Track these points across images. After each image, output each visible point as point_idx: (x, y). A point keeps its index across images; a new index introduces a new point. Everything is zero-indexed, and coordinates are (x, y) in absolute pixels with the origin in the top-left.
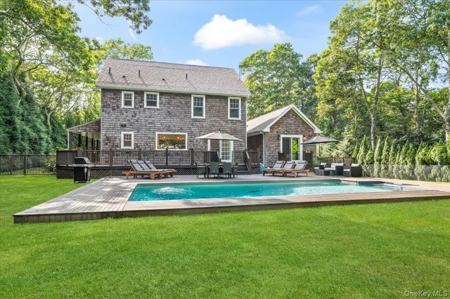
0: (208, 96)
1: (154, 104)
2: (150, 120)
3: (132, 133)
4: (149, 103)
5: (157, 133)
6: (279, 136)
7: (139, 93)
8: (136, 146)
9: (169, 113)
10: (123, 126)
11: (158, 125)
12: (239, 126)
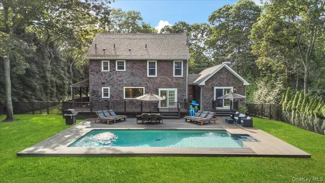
0: (159, 61)
1: (123, 68)
2: (120, 79)
3: (109, 88)
4: (119, 68)
5: (124, 88)
6: (213, 88)
7: (113, 61)
8: (112, 96)
9: (133, 74)
10: (103, 83)
11: (125, 82)
12: (181, 81)
